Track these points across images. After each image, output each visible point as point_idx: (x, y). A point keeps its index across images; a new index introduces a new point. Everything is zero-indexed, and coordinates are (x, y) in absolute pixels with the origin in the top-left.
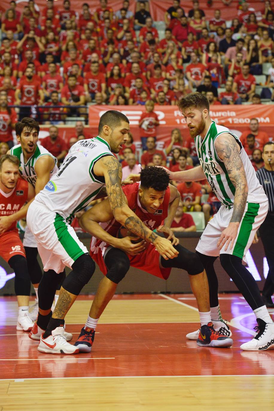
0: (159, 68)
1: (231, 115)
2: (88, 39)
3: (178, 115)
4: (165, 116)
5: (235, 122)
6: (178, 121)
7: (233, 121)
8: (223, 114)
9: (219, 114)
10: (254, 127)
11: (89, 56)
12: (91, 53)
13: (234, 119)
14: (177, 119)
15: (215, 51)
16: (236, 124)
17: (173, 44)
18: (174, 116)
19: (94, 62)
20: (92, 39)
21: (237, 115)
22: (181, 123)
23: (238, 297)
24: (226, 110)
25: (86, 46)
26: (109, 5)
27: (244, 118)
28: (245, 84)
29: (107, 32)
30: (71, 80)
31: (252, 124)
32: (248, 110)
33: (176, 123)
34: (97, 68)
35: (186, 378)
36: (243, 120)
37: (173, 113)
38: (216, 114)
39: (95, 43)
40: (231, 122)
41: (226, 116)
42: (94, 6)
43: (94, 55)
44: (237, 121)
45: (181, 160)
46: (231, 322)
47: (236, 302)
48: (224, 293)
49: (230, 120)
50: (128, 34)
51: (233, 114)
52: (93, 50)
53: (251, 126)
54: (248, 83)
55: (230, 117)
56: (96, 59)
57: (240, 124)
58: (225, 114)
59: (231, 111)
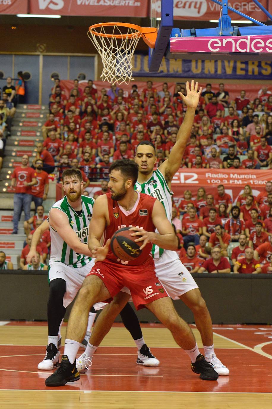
0: (194, 138)
1: (253, 177)
2: (137, 113)
3: (209, 177)
4: (198, 177)
5: (256, 183)
6: (209, 181)
7: (254, 183)
8: (246, 176)
9: (242, 176)
10: (269, 188)
11: (137, 126)
12: (138, 125)
13: (255, 181)
14: (208, 179)
15: (238, 127)
16: (256, 185)
17: (207, 119)
18: (206, 177)
19: (140, 132)
20: (139, 113)
21: (257, 178)
22: (211, 183)
23: (257, 328)
24: (248, 174)
25: (135, 119)
26: (153, 86)
27: (263, 181)
28: (263, 152)
29: (151, 108)
30: (122, 146)
31: (267, 186)
32: (266, 174)
33: (208, 182)
34: (142, 137)
35: (224, 394)
36: (262, 182)
37: (205, 175)
38: (240, 176)
39: (142, 116)
40: (252, 183)
41: (248, 178)
42: (141, 87)
43: (141, 126)
44: (257, 182)
45: (211, 213)
46: (254, 348)
47: (256, 332)
48: (245, 325)
49: (252, 182)
50: (169, 110)
51: (254, 177)
52: (140, 122)
53: (267, 188)
54: (266, 152)
55: (251, 179)
56: (142, 130)
57: (259, 185)
58: (247, 177)
59: (252, 174)
